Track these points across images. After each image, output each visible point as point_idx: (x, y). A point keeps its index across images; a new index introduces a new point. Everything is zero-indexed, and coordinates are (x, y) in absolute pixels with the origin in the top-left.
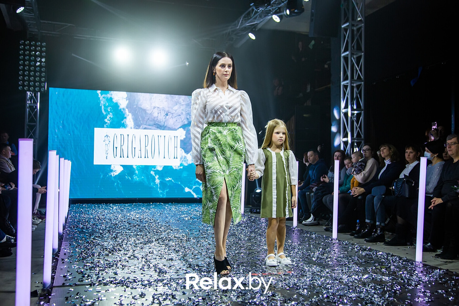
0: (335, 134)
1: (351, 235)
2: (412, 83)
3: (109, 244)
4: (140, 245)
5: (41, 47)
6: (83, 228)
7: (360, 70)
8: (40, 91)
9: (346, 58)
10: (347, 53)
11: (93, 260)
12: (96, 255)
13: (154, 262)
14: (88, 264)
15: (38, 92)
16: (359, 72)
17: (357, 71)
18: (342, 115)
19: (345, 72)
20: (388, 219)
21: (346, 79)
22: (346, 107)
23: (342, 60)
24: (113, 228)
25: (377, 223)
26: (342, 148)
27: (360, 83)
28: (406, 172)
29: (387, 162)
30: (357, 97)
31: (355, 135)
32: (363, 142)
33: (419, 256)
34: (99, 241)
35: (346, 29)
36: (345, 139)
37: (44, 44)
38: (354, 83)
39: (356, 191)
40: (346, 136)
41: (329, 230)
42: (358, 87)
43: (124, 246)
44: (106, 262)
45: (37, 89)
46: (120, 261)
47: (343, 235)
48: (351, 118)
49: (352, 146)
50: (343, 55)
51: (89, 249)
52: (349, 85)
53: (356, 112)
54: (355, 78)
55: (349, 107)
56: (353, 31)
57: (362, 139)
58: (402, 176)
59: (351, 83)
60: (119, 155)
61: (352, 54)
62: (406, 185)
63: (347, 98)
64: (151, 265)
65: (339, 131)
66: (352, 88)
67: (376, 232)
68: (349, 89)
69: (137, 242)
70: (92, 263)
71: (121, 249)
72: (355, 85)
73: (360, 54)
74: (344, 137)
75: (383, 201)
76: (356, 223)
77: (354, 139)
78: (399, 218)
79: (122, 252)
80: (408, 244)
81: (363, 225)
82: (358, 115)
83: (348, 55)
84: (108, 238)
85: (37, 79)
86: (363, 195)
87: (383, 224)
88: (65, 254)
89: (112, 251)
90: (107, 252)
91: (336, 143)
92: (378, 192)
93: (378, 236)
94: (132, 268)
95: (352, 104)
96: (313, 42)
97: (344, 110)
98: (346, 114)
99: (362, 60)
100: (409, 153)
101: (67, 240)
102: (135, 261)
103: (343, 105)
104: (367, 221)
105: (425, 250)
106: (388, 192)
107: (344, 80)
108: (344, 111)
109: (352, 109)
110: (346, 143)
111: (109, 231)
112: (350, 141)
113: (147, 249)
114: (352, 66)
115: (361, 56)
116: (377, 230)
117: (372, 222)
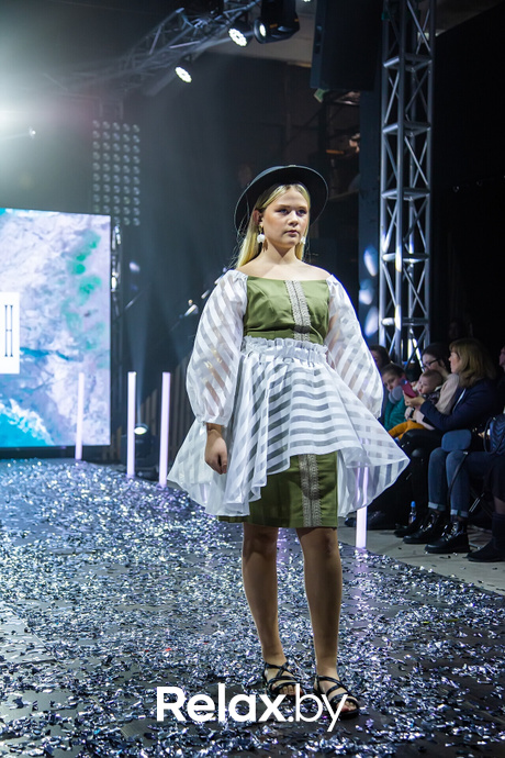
0: (367, 309)
7: (424, 167)
9: (392, 138)
10: (395, 127)
16: (421, 171)
17: (416, 168)
18: (383, 266)
19: (390, 170)
21: (391, 186)
22: (391, 249)
23: (384, 142)
25: (453, 512)
27: (421, 196)
30: (415, 226)
31: (411, 311)
32: (427, 327)
35: (392, 72)
36: (388, 321)
38: (408, 196)
40: (390, 313)
42: (418, 203)
48: (402, 273)
49: (404, 336)
50: (385, 131)
52: (398, 199)
53: (412, 261)
54: (413, 185)
55: (398, 249)
56: (407, 75)
57: (426, 321)
59: (403, 195)
61: (406, 130)
63: (394, 228)
65: (375, 302)
66: (405, 205)
67: (449, 531)
68: (397, 208)
72: (411, 199)
73: (422, 130)
74: (386, 316)
75: (465, 465)
77: (408, 321)
81: (423, 513)
82: (418, 268)
83: (396, 131)
87: (464, 514)
91: (370, 328)
92: (454, 444)
93: (455, 539)
95: (404, 243)
97: (387, 255)
98: (391, 265)
99: (427, 145)
103: (384, 243)
104: (432, 505)
106: (477, 444)
107: (388, 189)
108: (386, 257)
109: (405, 254)
110: (390, 329)
112: (398, 326)
114: (406, 156)
115: (425, 134)
116: (451, 527)
117: (442, 509)
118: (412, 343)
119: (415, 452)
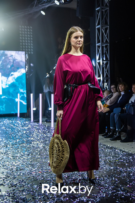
7: (107, 37)
9: (99, 29)
10: (99, 26)
16: (107, 38)
17: (105, 37)
18: (97, 64)
19: (98, 38)
20: (123, 126)
21: (99, 42)
22: (99, 59)
23: (96, 30)
25: (117, 129)
27: (107, 44)
28: (133, 99)
30: (105, 52)
31: (105, 76)
32: (109, 79)
35: (98, 11)
36: (99, 78)
39: (105, 110)
40: (99, 76)
42: (106, 46)
48: (102, 65)
49: (103, 82)
50: (97, 27)
53: (105, 62)
54: (105, 42)
55: (101, 59)
56: (102, 12)
57: (109, 78)
59: (102, 44)
61: (102, 27)
63: (100, 53)
66: (103, 47)
67: (116, 135)
68: (101, 48)
72: (104, 45)
73: (107, 27)
75: (120, 117)
77: (104, 78)
78: (128, 126)
81: (109, 130)
82: (107, 64)
83: (100, 27)
87: (120, 130)
92: (117, 111)
93: (117, 137)
95: (103, 57)
98: (99, 63)
99: (108, 31)
100: (134, 87)
103: (97, 58)
104: (111, 128)
106: (122, 111)
108: (98, 61)
109: (103, 60)
110: (100, 80)
112: (102, 80)
115: (107, 28)
116: (116, 133)
117: (114, 129)
119: (107, 114)
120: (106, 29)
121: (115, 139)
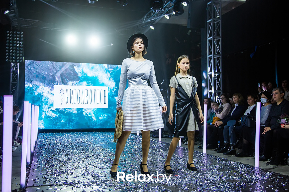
0: (204, 88)
1: (215, 151)
2: (251, 56)
3: (63, 159)
4: (83, 159)
5: (20, 35)
6: (46, 149)
8: (19, 62)
9: (210, 41)
10: (211, 38)
11: (53, 169)
12: (54, 166)
13: (91, 170)
14: (49, 172)
15: (18, 63)
16: (219, 49)
17: (217, 49)
18: (208, 76)
19: (210, 50)
20: (238, 141)
21: (210, 54)
22: (211, 71)
23: (208, 42)
24: (65, 148)
25: (231, 143)
26: (209, 96)
27: (219, 56)
28: (248, 111)
29: (236, 105)
30: (217, 65)
31: (217, 88)
33: (257, 164)
34: (57, 157)
35: (210, 23)
36: (210, 91)
37: (22, 33)
38: (215, 56)
39: (218, 123)
40: (211, 89)
41: (201, 148)
42: (218, 58)
43: (72, 160)
44: (61, 171)
45: (17, 61)
46: (70, 169)
47: (210, 151)
48: (214, 78)
49: (215, 95)
50: (208, 39)
51: (50, 162)
52: (212, 57)
53: (217, 74)
54: (216, 53)
55: (213, 71)
56: (214, 24)
57: (221, 91)
58: (245, 114)
59: (214, 56)
60: (69, 102)
61: (214, 39)
62: (248, 119)
63: (211, 65)
64: (89, 172)
65: (206, 86)
66: (214, 59)
67: (230, 149)
68: (212, 60)
69: (81, 157)
70: (52, 171)
71: (70, 162)
72: (216, 57)
73: (219, 39)
74: (210, 90)
75: (234, 130)
76: (218, 143)
78: (244, 140)
79: (71, 164)
80: (250, 156)
81: (222, 144)
82: (218, 76)
83: (211, 39)
84: (62, 154)
85: (18, 55)
86: (222, 126)
87: (234, 144)
88: (35, 166)
89: (65, 163)
90: (61, 164)
91: (205, 93)
92: (231, 124)
93: (232, 151)
94: (77, 174)
95: (214, 69)
96: (190, 31)
97: (210, 73)
98: (211, 76)
99: (220, 42)
100: (250, 99)
101: (36, 156)
102: (79, 170)
103: (209, 70)
104: (225, 142)
105: (260, 159)
106: (237, 124)
107: (209, 55)
108: (209, 73)
109: (215, 72)
110: (211, 93)
111: (63, 150)
112: (213, 92)
113: (87, 162)
114: (214, 46)
115: (220, 39)
116: (231, 147)
117: (228, 143)
118: (217, 97)
119: (220, 127)
120: (218, 42)
121: (230, 154)
